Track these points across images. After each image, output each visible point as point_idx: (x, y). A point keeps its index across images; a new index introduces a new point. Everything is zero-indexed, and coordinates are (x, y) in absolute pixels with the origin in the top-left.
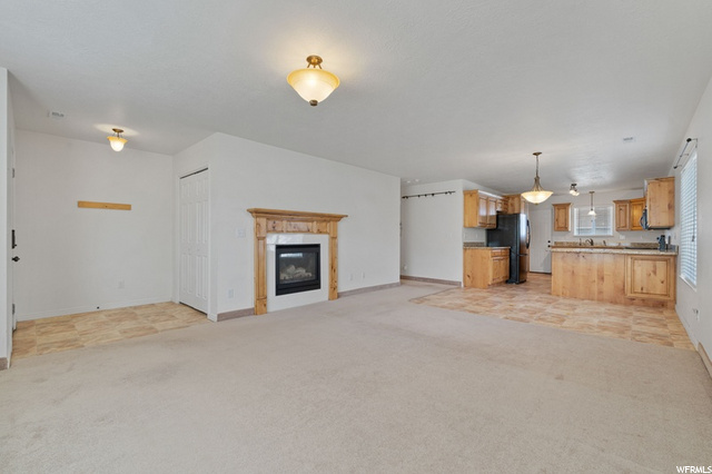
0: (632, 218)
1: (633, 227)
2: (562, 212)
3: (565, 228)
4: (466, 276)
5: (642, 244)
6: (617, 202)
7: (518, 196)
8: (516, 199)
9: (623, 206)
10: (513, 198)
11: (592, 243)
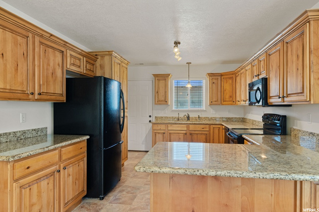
0: (223, 91)
1: (223, 102)
2: (162, 83)
3: (165, 102)
5: (229, 118)
6: (211, 75)
7: (110, 54)
8: (107, 58)
9: (215, 79)
10: (103, 57)
11: (188, 118)
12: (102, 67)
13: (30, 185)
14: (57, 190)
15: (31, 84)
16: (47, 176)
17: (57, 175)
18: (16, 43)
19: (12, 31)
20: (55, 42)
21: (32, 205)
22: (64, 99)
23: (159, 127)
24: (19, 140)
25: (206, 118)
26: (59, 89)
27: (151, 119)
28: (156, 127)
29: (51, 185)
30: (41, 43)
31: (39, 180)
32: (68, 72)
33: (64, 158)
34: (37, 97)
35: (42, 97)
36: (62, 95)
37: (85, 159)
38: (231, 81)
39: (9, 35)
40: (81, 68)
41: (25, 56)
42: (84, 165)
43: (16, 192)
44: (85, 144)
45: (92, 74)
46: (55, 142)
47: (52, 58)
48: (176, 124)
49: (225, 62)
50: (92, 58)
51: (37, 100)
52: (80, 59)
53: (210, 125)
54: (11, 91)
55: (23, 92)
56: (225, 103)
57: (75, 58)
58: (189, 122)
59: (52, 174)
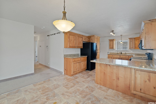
0: (135, 44)
1: (135, 48)
2: (112, 42)
3: (113, 48)
4: (65, 70)
5: (139, 54)
6: (130, 39)
7: (94, 36)
8: (93, 37)
9: (132, 40)
10: (92, 37)
11: (121, 53)
12: (92, 39)
13: (75, 63)
14: (80, 66)
15: (76, 45)
16: (78, 63)
17: (80, 63)
18: (73, 37)
19: (73, 35)
20: (80, 36)
21: (75, 67)
22: (82, 48)
23: (110, 56)
24: (74, 56)
25: (128, 54)
26: (81, 45)
27: (108, 53)
28: (109, 56)
29: (79, 65)
30: (78, 36)
31: (77, 63)
32: (83, 41)
33: (81, 60)
34: (77, 47)
35: (78, 47)
36: (82, 47)
37: (86, 61)
38: (138, 40)
39: (72, 36)
40: (86, 40)
41: (75, 39)
42: (86, 62)
43: (73, 64)
44: (86, 58)
45: (89, 41)
46: (81, 56)
47: (80, 39)
48: (116, 55)
49: (136, 34)
50: (89, 37)
51: (77, 48)
52: (86, 38)
53: (129, 56)
54: (73, 46)
55: (75, 46)
56: (136, 48)
57: (85, 38)
58: (121, 55)
59: (79, 62)
